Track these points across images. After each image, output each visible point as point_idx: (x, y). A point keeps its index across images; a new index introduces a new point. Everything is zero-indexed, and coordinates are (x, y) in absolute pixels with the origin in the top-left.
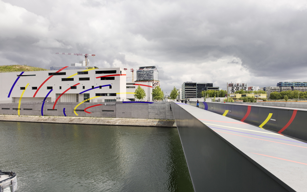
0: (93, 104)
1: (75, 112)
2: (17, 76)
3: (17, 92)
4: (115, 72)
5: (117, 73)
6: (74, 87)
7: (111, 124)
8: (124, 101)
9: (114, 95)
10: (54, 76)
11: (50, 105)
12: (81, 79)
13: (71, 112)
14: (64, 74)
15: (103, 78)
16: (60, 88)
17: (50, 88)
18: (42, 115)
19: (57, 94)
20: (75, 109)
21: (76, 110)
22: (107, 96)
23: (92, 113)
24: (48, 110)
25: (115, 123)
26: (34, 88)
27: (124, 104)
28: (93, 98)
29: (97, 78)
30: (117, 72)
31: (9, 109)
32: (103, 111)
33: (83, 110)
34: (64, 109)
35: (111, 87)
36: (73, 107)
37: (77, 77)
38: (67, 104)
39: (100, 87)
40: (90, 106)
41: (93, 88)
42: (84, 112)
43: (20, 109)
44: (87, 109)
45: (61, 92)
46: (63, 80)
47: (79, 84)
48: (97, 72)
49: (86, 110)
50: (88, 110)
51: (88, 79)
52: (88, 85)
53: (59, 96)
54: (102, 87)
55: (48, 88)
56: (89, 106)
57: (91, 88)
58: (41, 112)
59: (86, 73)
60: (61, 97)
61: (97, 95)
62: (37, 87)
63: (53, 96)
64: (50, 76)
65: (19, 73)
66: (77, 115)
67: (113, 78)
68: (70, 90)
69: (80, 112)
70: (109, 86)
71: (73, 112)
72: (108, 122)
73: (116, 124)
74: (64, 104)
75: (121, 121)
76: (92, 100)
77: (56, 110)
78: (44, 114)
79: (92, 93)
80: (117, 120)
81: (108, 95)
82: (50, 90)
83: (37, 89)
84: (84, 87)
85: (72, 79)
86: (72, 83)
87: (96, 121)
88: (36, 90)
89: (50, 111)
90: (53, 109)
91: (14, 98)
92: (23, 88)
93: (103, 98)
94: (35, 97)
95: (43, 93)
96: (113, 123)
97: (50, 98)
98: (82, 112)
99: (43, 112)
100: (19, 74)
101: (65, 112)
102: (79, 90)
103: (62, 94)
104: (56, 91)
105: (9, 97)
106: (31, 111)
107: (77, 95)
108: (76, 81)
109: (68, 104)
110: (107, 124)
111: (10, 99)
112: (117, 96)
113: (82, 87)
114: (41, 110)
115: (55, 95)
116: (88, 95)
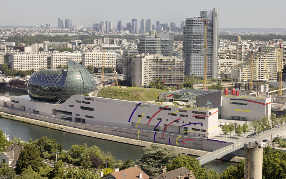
0: (188, 138)
1: (176, 142)
2: (136, 105)
3: (135, 119)
6: (177, 121)
8: (208, 138)
9: (204, 131)
11: (160, 134)
12: (182, 116)
14: (170, 109)
15: (197, 117)
16: (167, 120)
17: (160, 119)
19: (165, 125)
20: (177, 140)
21: (177, 141)
22: (199, 131)
23: (188, 145)
24: (159, 138)
25: (199, 155)
26: (148, 117)
27: (208, 141)
28: (189, 131)
29: (193, 116)
30: (206, 114)
31: (132, 133)
32: (195, 144)
33: (182, 142)
34: (169, 139)
35: (202, 125)
36: (175, 138)
37: (179, 114)
38: (171, 136)
39: (195, 124)
41: (190, 124)
42: (182, 143)
43: (139, 135)
45: (168, 123)
46: (169, 114)
47: (180, 119)
48: (193, 112)
49: (184, 142)
51: (187, 116)
52: (187, 121)
54: (196, 124)
55: (158, 119)
56: (185, 139)
58: (154, 139)
59: (186, 111)
60: (168, 127)
61: (193, 129)
62: (150, 117)
63: (161, 125)
64: (160, 110)
66: (178, 145)
67: (203, 118)
68: (174, 122)
70: (201, 124)
71: (175, 142)
74: (169, 135)
75: (203, 154)
76: (189, 133)
77: (164, 139)
78: (156, 141)
79: (190, 127)
83: (151, 118)
84: (184, 122)
85: (175, 115)
86: (175, 118)
87: (189, 152)
88: (150, 119)
90: (162, 138)
91: (133, 123)
92: (140, 116)
93: (197, 133)
94: (149, 124)
95: (154, 122)
98: (181, 143)
100: (138, 104)
101: (170, 142)
102: (180, 124)
103: (168, 125)
104: (164, 122)
105: (129, 121)
106: (147, 137)
107: (179, 127)
108: (178, 117)
110: (195, 155)
111: (130, 123)
112: (206, 132)
113: (183, 122)
114: (153, 137)
115: (163, 125)
116: (187, 128)
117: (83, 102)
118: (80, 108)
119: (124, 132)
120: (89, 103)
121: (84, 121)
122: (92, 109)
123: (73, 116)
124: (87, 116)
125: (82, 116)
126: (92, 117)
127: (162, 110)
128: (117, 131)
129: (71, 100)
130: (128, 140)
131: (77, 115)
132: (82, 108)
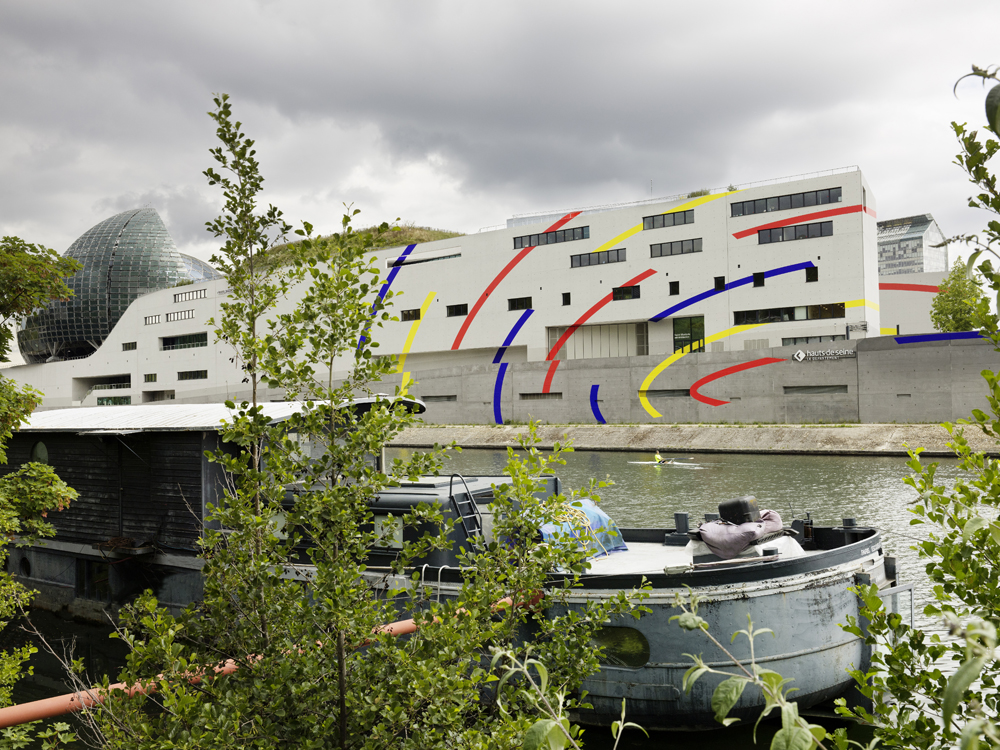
0: (735, 357)
1: (644, 401)
2: (389, 265)
4: (832, 195)
5: (846, 201)
6: (628, 291)
7: (853, 449)
8: (903, 332)
9: (837, 311)
10: (539, 251)
11: (530, 373)
12: (658, 250)
13: (627, 404)
14: (583, 233)
15: (767, 235)
16: (567, 299)
17: (522, 304)
18: (499, 420)
19: (551, 329)
20: (645, 386)
21: (651, 393)
22: (792, 318)
23: (732, 405)
24: (524, 396)
25: (873, 447)
26: (456, 310)
27: (907, 351)
28: (719, 332)
29: (738, 235)
30: (844, 197)
33: (687, 393)
34: (595, 389)
35: (812, 273)
36: (634, 378)
37: (638, 242)
38: (606, 367)
39: (758, 279)
40: (720, 368)
41: (721, 285)
42: (691, 400)
44: (704, 386)
45: (568, 317)
46: (578, 261)
47: (650, 272)
48: (739, 209)
49: (701, 390)
50: (708, 390)
51: (693, 246)
52: (695, 274)
53: (560, 336)
54: (766, 280)
55: (515, 304)
56: (712, 371)
57: (712, 286)
58: (492, 406)
59: (686, 217)
60: (570, 342)
61: (742, 318)
62: (466, 306)
63: (532, 338)
64: (520, 250)
65: (395, 253)
66: (655, 414)
67: (825, 230)
68: (612, 303)
69: (669, 401)
70: (804, 271)
71: (636, 403)
72: (830, 440)
73: (879, 449)
74: (591, 368)
75: (902, 435)
76: (718, 345)
77: (560, 394)
78: (504, 416)
79: (717, 315)
80: (880, 431)
81: (800, 314)
82: (523, 311)
83: (469, 310)
84: (674, 288)
85: (617, 256)
86: (618, 275)
87: (764, 437)
88: (462, 319)
89: (529, 403)
90: (546, 394)
92: (412, 315)
93: (772, 333)
94: (460, 348)
95: (489, 330)
96: (860, 443)
97: (523, 349)
98: (682, 401)
99: (502, 406)
100: (396, 259)
101: (600, 405)
102: (653, 301)
103: (575, 328)
104: (549, 313)
106: (451, 404)
108: (635, 264)
109: (609, 365)
110: (828, 448)
112: (850, 317)
113: (668, 288)
114: (491, 399)
115: (544, 333)
117: (170, 316)
118: (158, 344)
121: (171, 395)
122: (201, 339)
123: (137, 389)
124: (183, 376)
126: (201, 375)
127: (531, 247)
131: (150, 378)
132: (169, 343)
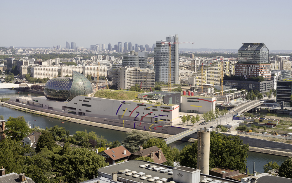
1: (150, 129)
2: (121, 102)
3: (120, 112)
4: (169, 108)
6: (150, 114)
9: (169, 120)
10: (140, 106)
11: (138, 123)
12: (153, 110)
14: (145, 106)
15: (164, 111)
16: (143, 113)
21: (150, 128)
22: (166, 120)
24: (137, 126)
26: (130, 111)
27: (172, 128)
28: (159, 120)
29: (161, 110)
30: (171, 109)
31: (118, 123)
32: (162, 130)
34: (145, 126)
35: (168, 116)
36: (149, 126)
37: (151, 109)
38: (146, 124)
39: (163, 116)
40: (157, 126)
41: (159, 115)
43: (124, 124)
45: (143, 115)
46: (145, 109)
47: (152, 112)
48: (161, 107)
49: (155, 128)
51: (157, 110)
52: (157, 113)
53: (142, 117)
55: (137, 112)
59: (156, 107)
61: (161, 119)
63: (139, 117)
64: (138, 106)
67: (169, 112)
68: (148, 115)
71: (149, 129)
72: (163, 136)
73: (166, 138)
76: (159, 122)
77: (141, 126)
78: (135, 128)
79: (159, 118)
84: (155, 115)
85: (149, 109)
86: (149, 112)
87: (158, 135)
88: (131, 113)
89: (138, 127)
90: (140, 126)
91: (119, 115)
92: (124, 111)
93: (164, 122)
94: (131, 116)
95: (134, 115)
98: (153, 129)
101: (145, 128)
102: (152, 116)
104: (141, 114)
105: (116, 114)
107: (152, 118)
108: (151, 111)
110: (163, 137)
111: (117, 115)
112: (171, 121)
114: (134, 125)
115: (140, 117)
116: (157, 119)
117: (84, 101)
118: (81, 105)
119: (113, 122)
120: (88, 102)
121: (84, 114)
122: (90, 106)
123: (77, 111)
124: (86, 111)
125: (83, 111)
126: (90, 112)
128: (108, 121)
129: (76, 99)
130: (116, 127)
131: (79, 110)
132: (83, 105)
